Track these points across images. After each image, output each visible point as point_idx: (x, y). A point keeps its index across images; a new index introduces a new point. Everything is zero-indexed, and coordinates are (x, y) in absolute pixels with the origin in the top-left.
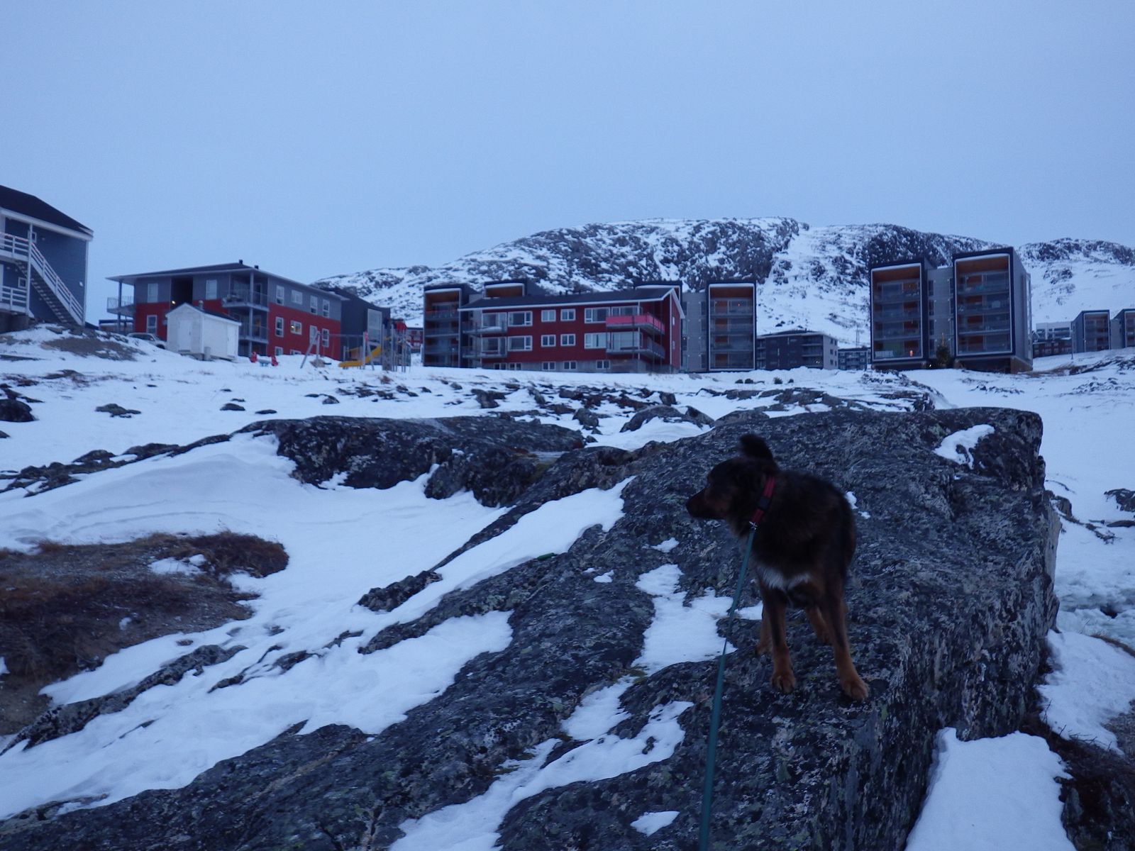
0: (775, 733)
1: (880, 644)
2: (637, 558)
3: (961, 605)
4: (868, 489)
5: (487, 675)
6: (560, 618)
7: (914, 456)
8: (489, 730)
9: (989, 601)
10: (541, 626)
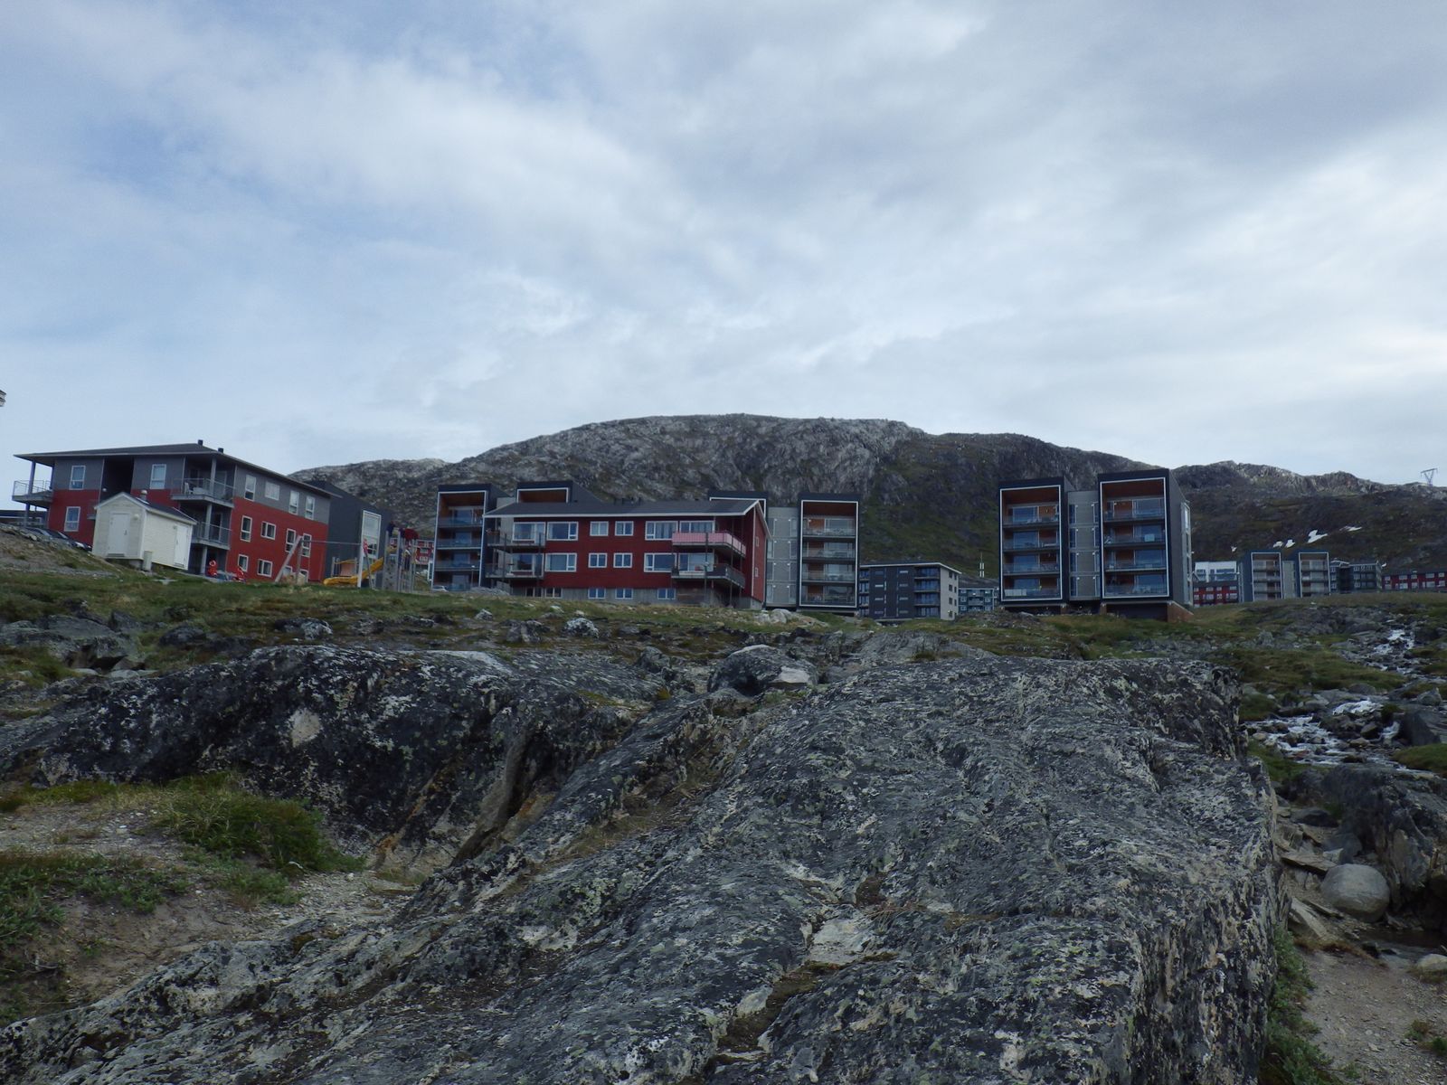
0: (1002, 1050)
1: (1109, 942)
2: (780, 833)
3: (1190, 897)
4: (1055, 753)
5: (610, 980)
6: (695, 908)
7: (1101, 714)
8: (630, 1050)
9: (1220, 893)
10: (670, 918)
